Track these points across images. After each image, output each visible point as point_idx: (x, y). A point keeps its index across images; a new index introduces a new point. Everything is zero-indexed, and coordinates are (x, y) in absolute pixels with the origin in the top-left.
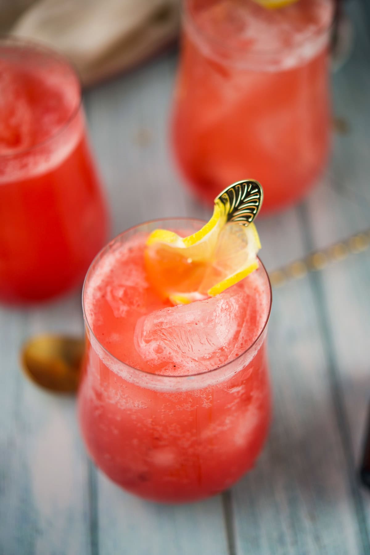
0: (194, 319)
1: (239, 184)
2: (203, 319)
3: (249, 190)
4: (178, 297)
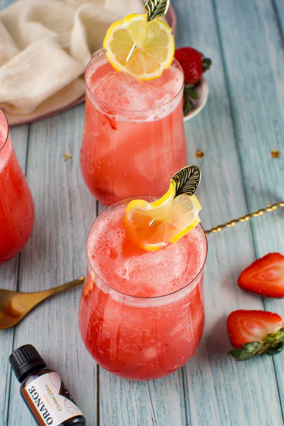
0: (161, 261)
1: (186, 168)
2: (167, 261)
3: (192, 172)
4: (150, 246)
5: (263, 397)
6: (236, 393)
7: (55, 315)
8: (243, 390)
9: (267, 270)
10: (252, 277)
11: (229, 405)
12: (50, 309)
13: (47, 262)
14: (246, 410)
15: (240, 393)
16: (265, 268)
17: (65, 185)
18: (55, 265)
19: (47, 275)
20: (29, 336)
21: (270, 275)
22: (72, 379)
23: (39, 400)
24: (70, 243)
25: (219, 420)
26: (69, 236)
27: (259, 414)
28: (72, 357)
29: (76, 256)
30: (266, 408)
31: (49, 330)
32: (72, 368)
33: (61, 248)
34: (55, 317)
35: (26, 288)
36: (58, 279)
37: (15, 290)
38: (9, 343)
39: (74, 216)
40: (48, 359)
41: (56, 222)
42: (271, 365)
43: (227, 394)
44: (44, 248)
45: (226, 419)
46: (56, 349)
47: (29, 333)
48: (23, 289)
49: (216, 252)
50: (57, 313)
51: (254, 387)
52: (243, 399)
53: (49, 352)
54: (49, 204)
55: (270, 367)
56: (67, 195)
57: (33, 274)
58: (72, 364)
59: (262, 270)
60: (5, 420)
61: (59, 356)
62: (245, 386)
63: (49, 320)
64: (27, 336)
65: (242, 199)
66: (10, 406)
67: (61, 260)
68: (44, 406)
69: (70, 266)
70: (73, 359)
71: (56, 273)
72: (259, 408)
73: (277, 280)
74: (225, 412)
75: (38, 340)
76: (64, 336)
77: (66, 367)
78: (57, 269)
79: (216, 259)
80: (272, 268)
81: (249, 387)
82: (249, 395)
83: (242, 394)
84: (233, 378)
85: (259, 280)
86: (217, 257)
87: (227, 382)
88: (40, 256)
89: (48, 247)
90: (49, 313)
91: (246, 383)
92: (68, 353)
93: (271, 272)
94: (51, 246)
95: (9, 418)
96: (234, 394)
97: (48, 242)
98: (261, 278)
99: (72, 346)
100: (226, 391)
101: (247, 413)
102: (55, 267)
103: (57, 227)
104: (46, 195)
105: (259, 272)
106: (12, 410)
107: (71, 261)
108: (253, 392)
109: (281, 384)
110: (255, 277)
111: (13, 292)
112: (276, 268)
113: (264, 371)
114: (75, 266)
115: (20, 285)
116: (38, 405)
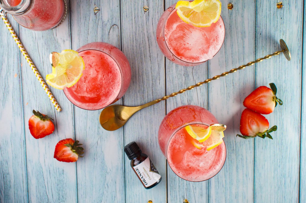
5: (246, 162)
6: (233, 160)
7: (144, 118)
8: (237, 158)
9: (260, 97)
10: (251, 102)
11: (229, 165)
12: (141, 114)
13: (138, 86)
14: (237, 168)
15: (235, 160)
16: (259, 96)
17: (145, 32)
18: (142, 88)
19: (138, 94)
20: (131, 130)
21: (261, 101)
22: (154, 152)
23: (141, 174)
24: (150, 73)
25: (224, 173)
26: (149, 69)
27: (243, 169)
28: (153, 141)
29: (153, 83)
30: (247, 167)
31: (141, 126)
32: (154, 146)
33: (145, 77)
34: (144, 119)
35: (128, 102)
36: (144, 97)
37: (122, 104)
38: (122, 133)
39: (151, 54)
40: (142, 142)
41: (141, 59)
42: (253, 146)
43: (229, 160)
44: (136, 77)
45: (227, 172)
46: (145, 137)
47: (131, 128)
48: (126, 103)
49: (233, 80)
50: (145, 117)
51: (243, 157)
52: (236, 162)
53: (142, 138)
54: (136, 46)
55: (252, 147)
56: (147, 39)
57: (130, 93)
58: (154, 145)
59: (256, 97)
60: (124, 171)
61: (147, 140)
62: (238, 156)
63: (141, 121)
64: (130, 129)
65: (253, 41)
66: (125, 165)
67: (146, 85)
68: (143, 177)
69: (151, 89)
70: (154, 142)
71: (143, 93)
72: (243, 167)
73: (265, 104)
74: (227, 169)
75: (136, 132)
76: (149, 129)
77: (151, 146)
78: (144, 90)
79: (232, 84)
80: (261, 97)
81: (240, 157)
82: (239, 161)
83: (236, 160)
84: (233, 152)
85: (255, 104)
86: (233, 83)
87: (230, 154)
88: (133, 82)
89: (137, 76)
90: (141, 117)
91: (239, 155)
92: (151, 139)
93: (262, 99)
94: (139, 76)
95: (126, 171)
96: (232, 160)
97: (137, 73)
98: (256, 103)
99: (153, 135)
100: (229, 158)
101: (237, 169)
102: (143, 90)
103: (142, 63)
104: (134, 39)
105: (255, 99)
106: (126, 167)
107: (151, 86)
108: (241, 159)
109: (256, 155)
110: (253, 102)
111: (121, 105)
112: (265, 96)
113: (249, 149)
114: (153, 88)
115: (124, 100)
116: (140, 176)
